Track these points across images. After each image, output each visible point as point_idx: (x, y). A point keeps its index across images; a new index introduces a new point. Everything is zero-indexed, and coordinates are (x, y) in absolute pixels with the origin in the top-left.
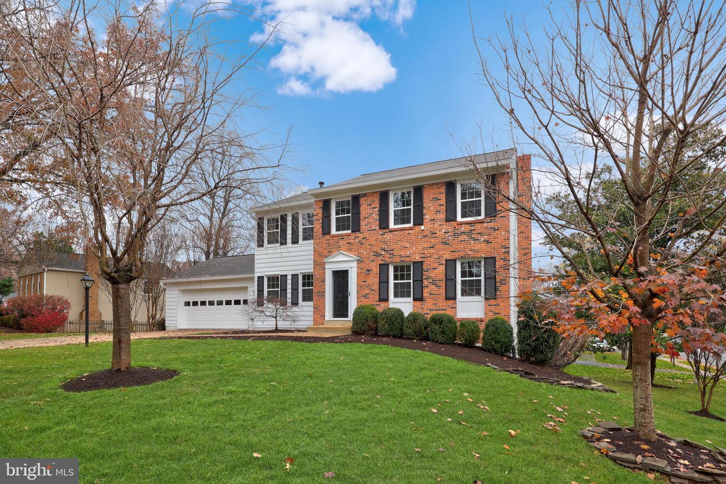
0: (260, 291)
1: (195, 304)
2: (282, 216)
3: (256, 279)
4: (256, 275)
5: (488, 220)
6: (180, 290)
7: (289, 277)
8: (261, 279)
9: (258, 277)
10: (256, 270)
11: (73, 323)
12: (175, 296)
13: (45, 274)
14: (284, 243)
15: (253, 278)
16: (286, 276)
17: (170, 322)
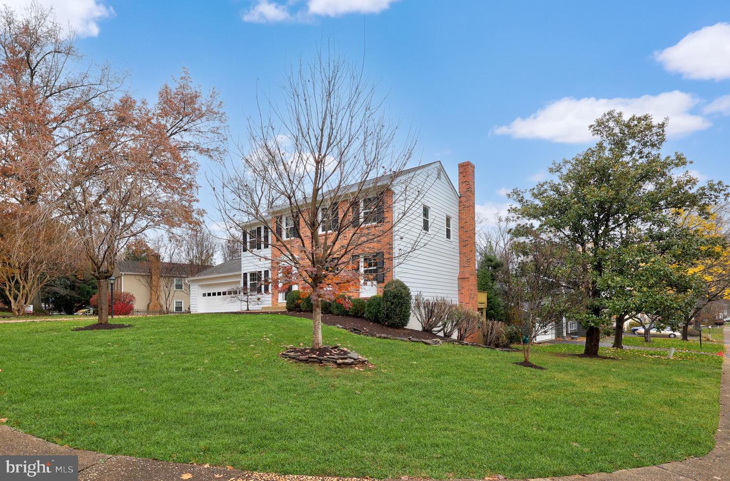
0: (245, 283)
1: (209, 294)
2: (258, 228)
3: (242, 275)
4: (243, 272)
5: (379, 224)
6: (199, 285)
7: (263, 273)
8: (245, 275)
9: (244, 274)
10: (243, 269)
11: (139, 312)
12: (196, 289)
13: (123, 277)
14: (259, 248)
15: (241, 274)
16: (261, 272)
17: (193, 308)
